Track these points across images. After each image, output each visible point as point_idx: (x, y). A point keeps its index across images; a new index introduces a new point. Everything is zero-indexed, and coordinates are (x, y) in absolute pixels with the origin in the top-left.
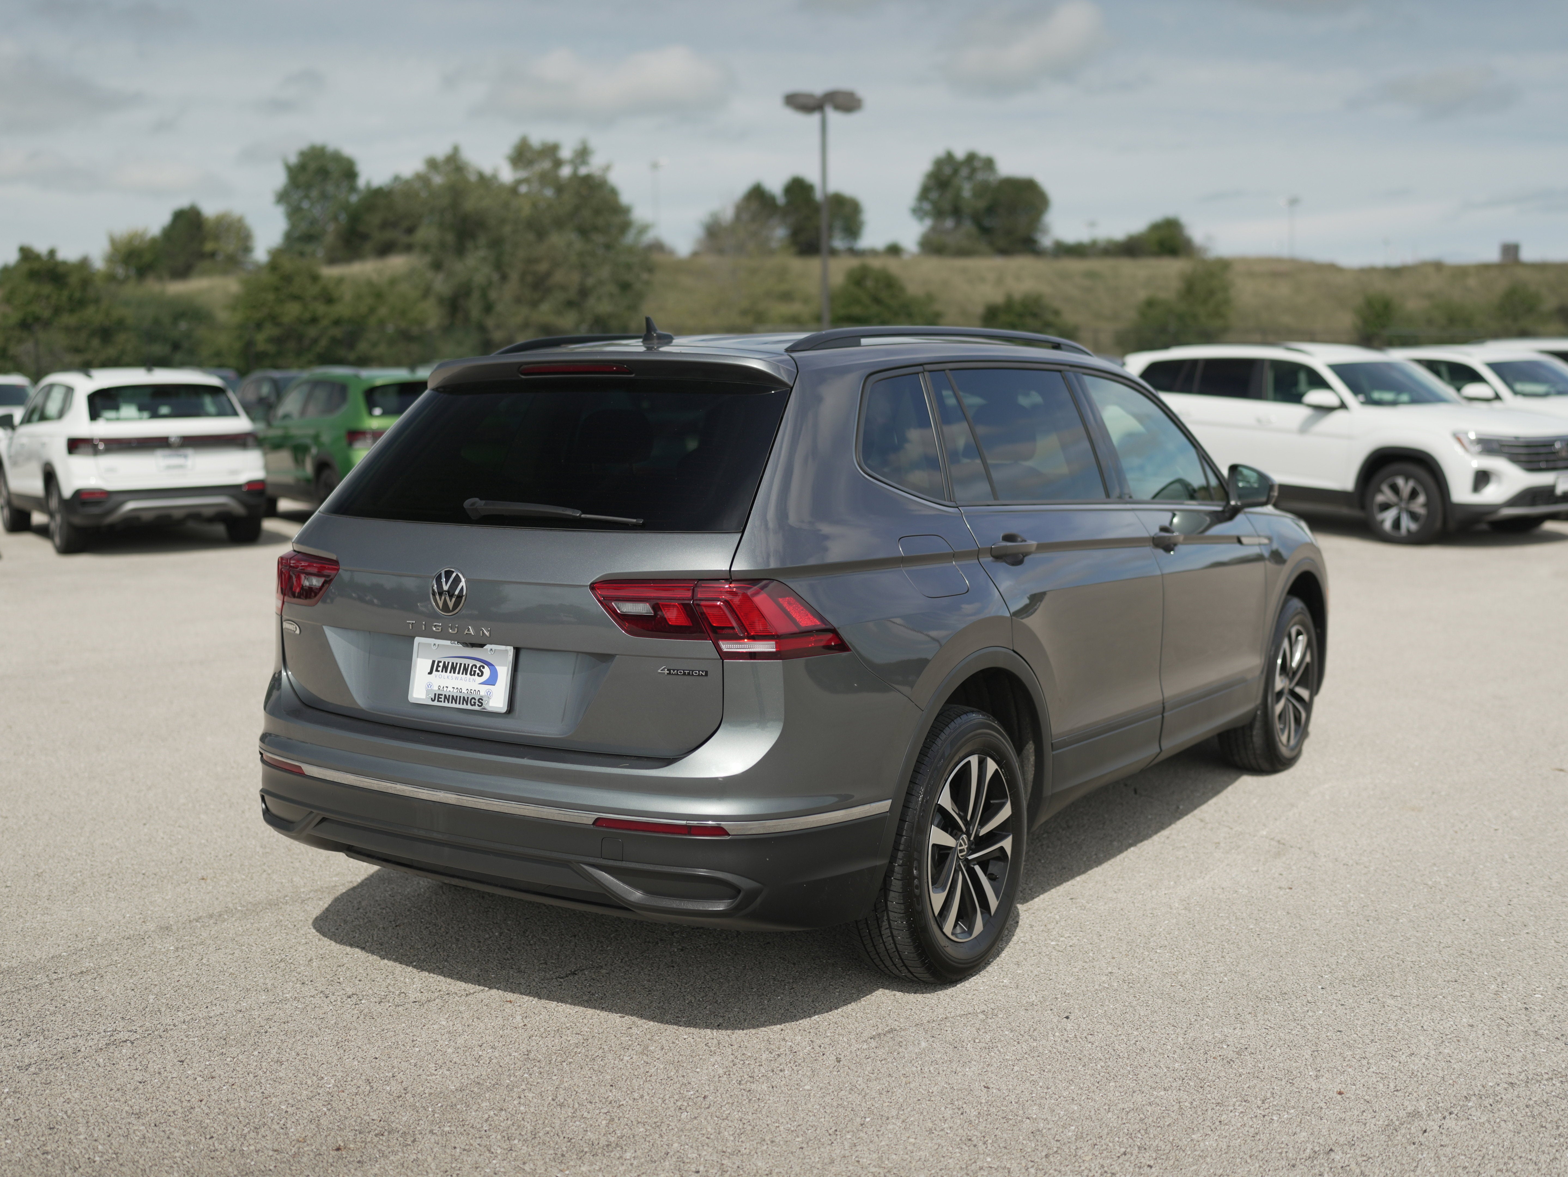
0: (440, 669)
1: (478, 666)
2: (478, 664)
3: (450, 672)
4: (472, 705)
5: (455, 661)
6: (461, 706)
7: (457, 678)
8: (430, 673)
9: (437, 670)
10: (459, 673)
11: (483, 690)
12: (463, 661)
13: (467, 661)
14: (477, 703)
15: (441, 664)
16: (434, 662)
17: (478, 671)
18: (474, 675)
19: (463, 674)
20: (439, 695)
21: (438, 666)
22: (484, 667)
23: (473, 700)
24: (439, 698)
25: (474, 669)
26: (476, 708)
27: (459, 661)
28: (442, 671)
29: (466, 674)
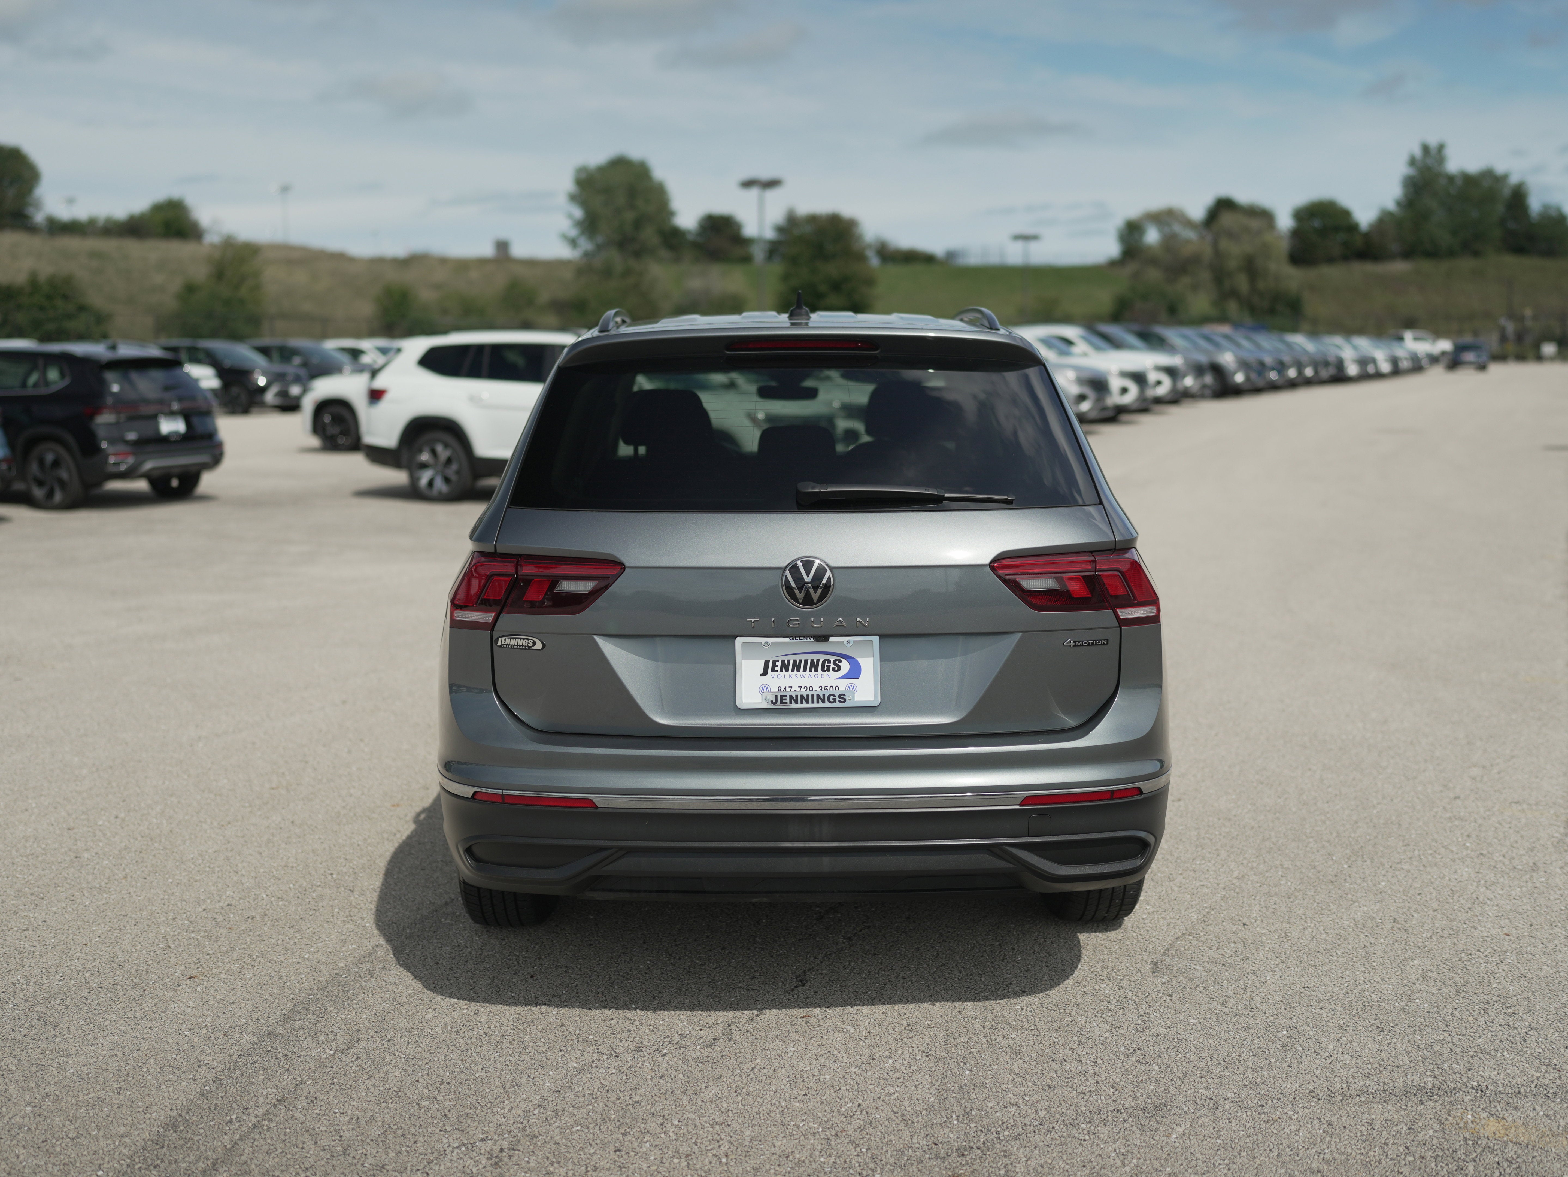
0: (778, 668)
1: (832, 661)
2: (832, 658)
3: (793, 671)
4: (832, 703)
5: (797, 658)
6: (815, 705)
8: (765, 673)
9: (773, 670)
10: (805, 670)
11: (843, 685)
12: (809, 657)
13: (815, 657)
14: (838, 699)
15: (779, 664)
16: (767, 663)
17: (832, 666)
18: (828, 670)
19: (810, 670)
20: (781, 696)
21: (774, 665)
22: (840, 661)
23: (832, 698)
24: (781, 700)
25: (826, 664)
26: (838, 704)
27: (803, 657)
28: (781, 671)
29: (816, 670)
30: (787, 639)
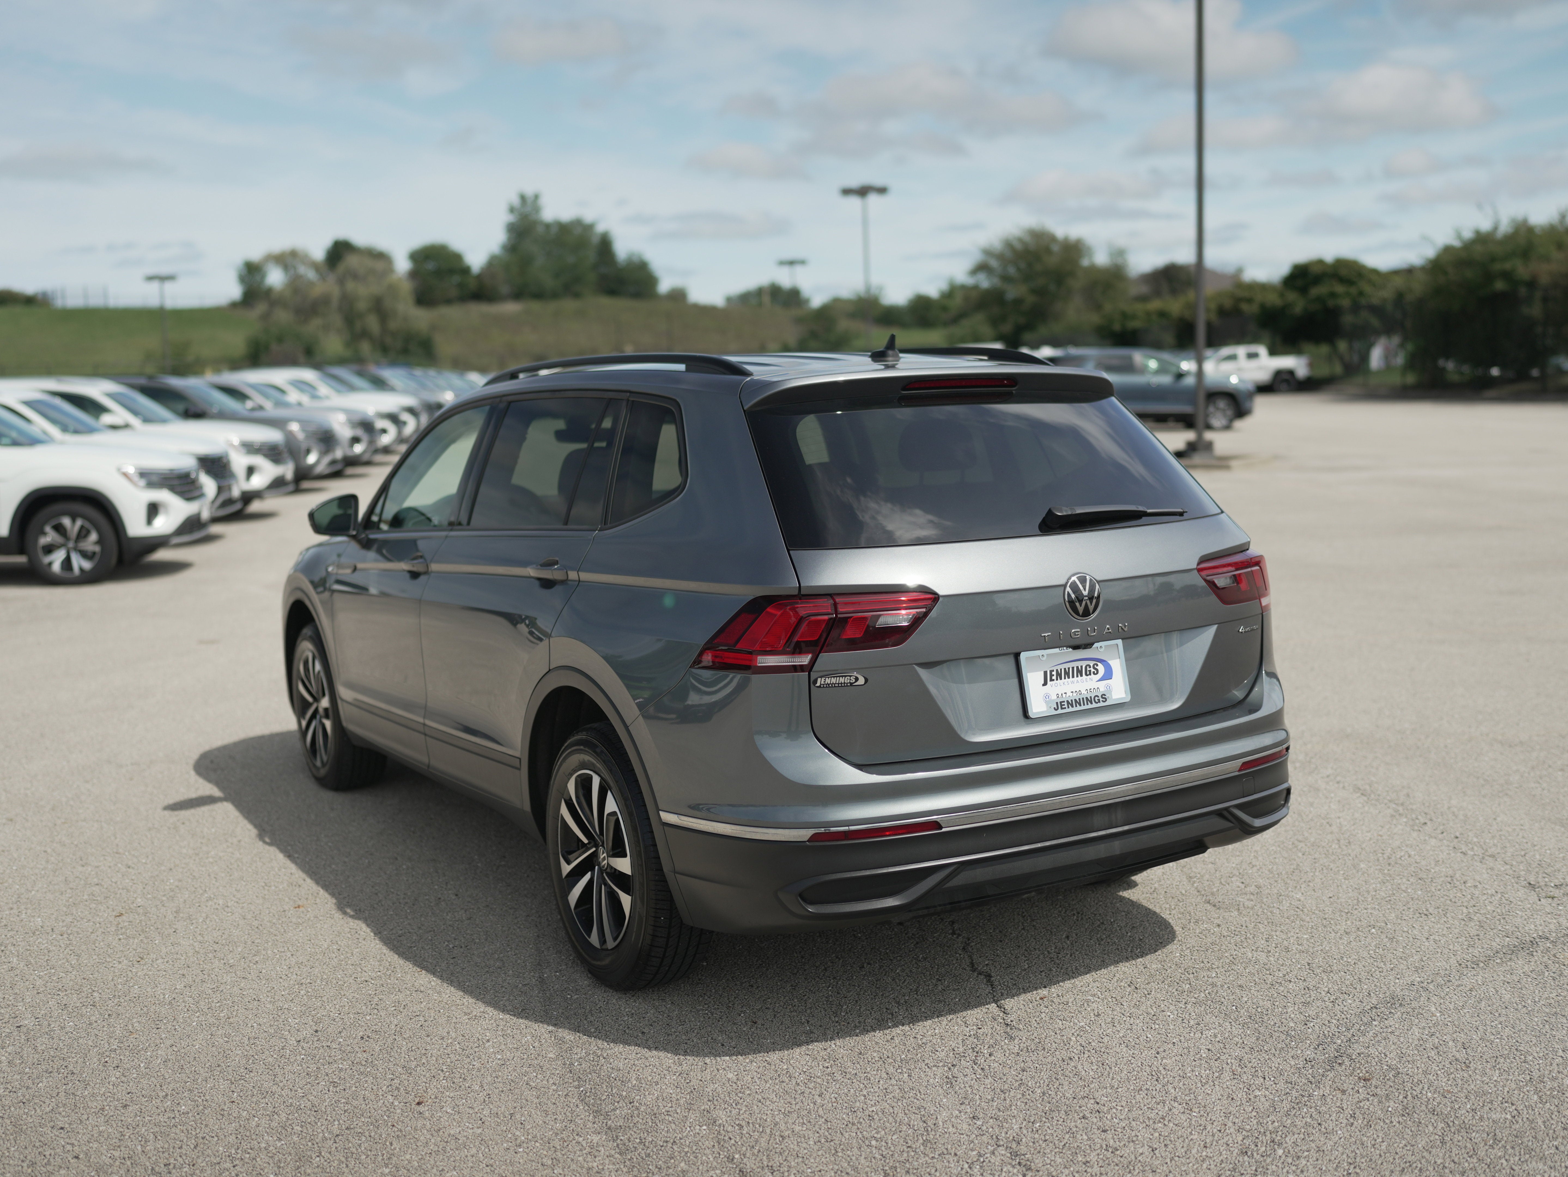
0: (1054, 678)
1: (1092, 665)
2: (1091, 663)
3: (1065, 678)
4: (1097, 703)
5: (1066, 666)
6: (1086, 707)
7: (1073, 682)
8: (1045, 684)
9: (1051, 680)
10: (1073, 677)
11: (1102, 686)
12: (1075, 664)
13: (1079, 664)
14: (1101, 699)
15: (1054, 673)
16: (1045, 673)
17: (1093, 670)
18: (1090, 674)
19: (1077, 676)
20: (1061, 702)
21: (1051, 675)
22: (1097, 665)
23: (1096, 698)
24: (1061, 705)
25: (1088, 669)
26: (1102, 704)
27: (1070, 665)
28: (1057, 680)
29: (1081, 676)
30: (1056, 650)
